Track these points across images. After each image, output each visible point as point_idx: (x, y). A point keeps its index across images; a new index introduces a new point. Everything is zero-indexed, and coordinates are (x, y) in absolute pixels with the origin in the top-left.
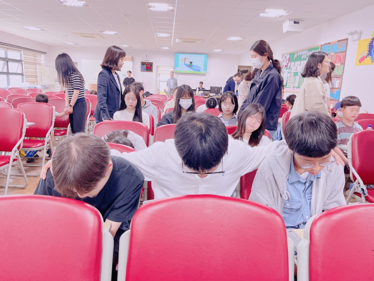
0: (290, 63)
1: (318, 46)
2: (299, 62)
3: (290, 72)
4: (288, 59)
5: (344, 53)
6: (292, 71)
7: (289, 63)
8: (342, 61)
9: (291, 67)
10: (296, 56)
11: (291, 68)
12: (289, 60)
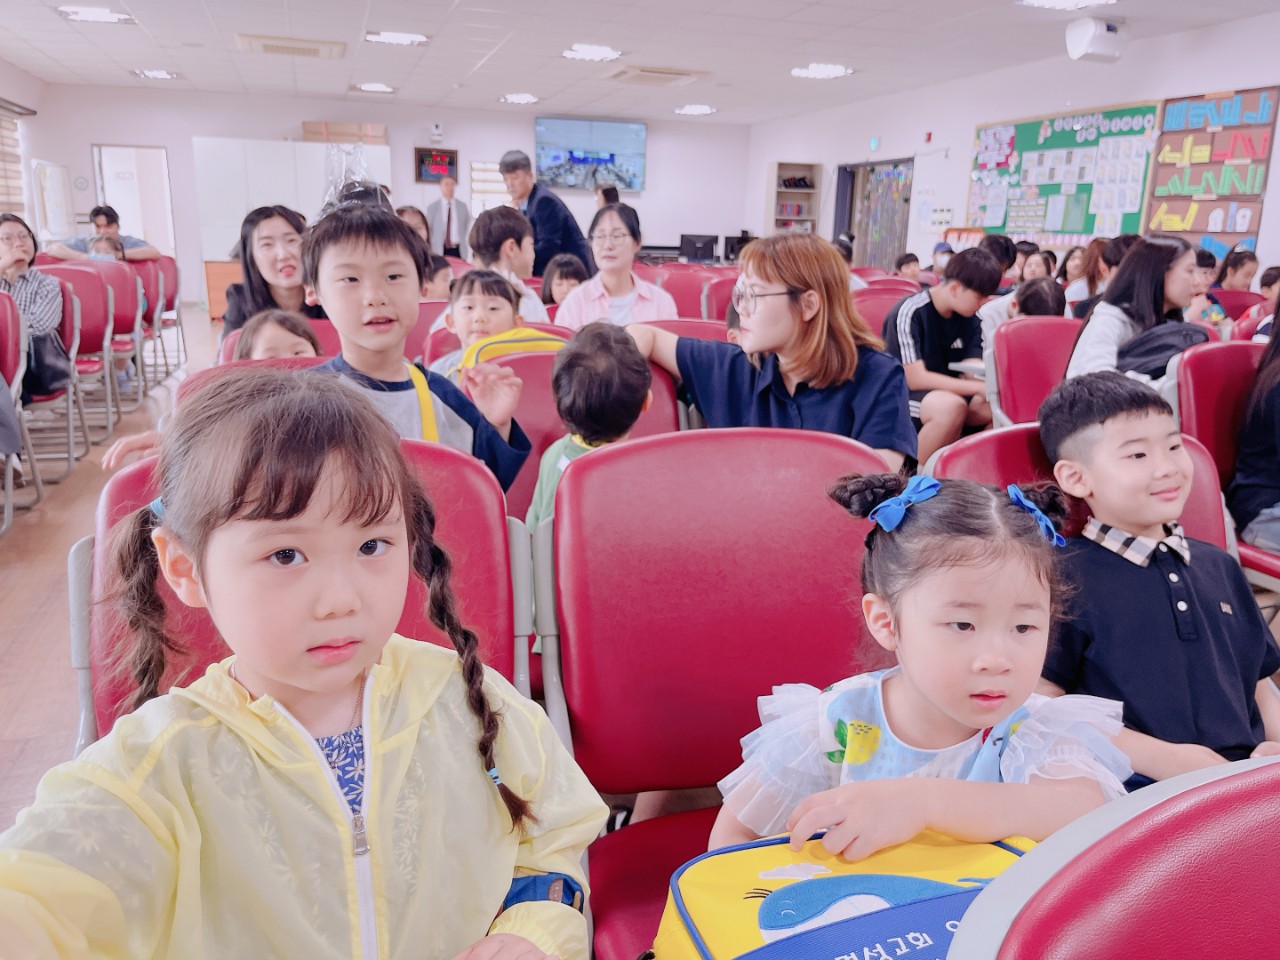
0: (1021, 156)
1: (1152, 104)
2: (1063, 153)
3: (1022, 183)
4: (1008, 141)
5: (1269, 129)
6: (1032, 179)
7: (1015, 153)
8: (1259, 149)
9: (1024, 167)
10: (1045, 133)
11: (1026, 171)
12: (1012, 144)
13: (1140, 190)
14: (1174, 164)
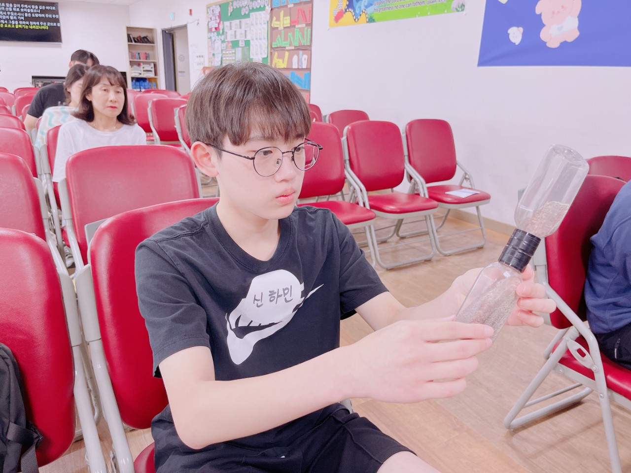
0: (223, 24)
2: (237, 21)
3: (226, 40)
4: (218, 14)
5: (310, 5)
6: (229, 38)
7: (221, 22)
8: (308, 18)
9: (225, 31)
10: (230, 10)
12: (220, 17)
13: (267, 44)
14: (277, 28)
